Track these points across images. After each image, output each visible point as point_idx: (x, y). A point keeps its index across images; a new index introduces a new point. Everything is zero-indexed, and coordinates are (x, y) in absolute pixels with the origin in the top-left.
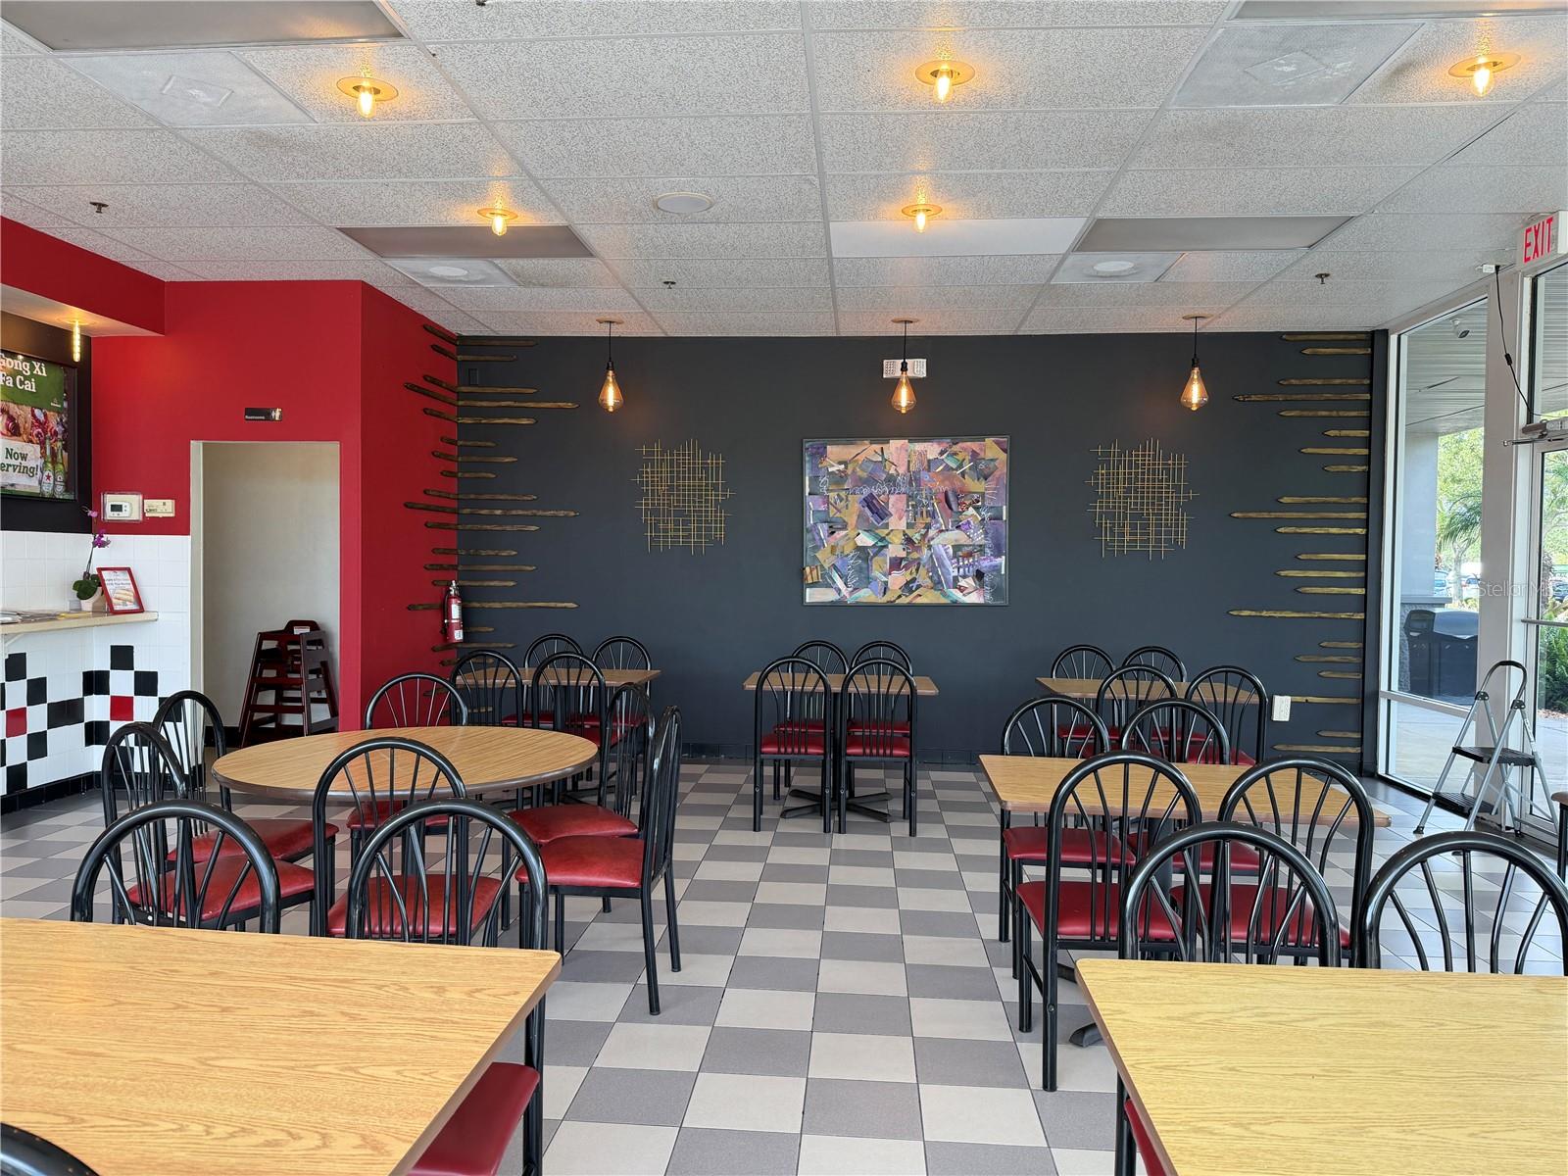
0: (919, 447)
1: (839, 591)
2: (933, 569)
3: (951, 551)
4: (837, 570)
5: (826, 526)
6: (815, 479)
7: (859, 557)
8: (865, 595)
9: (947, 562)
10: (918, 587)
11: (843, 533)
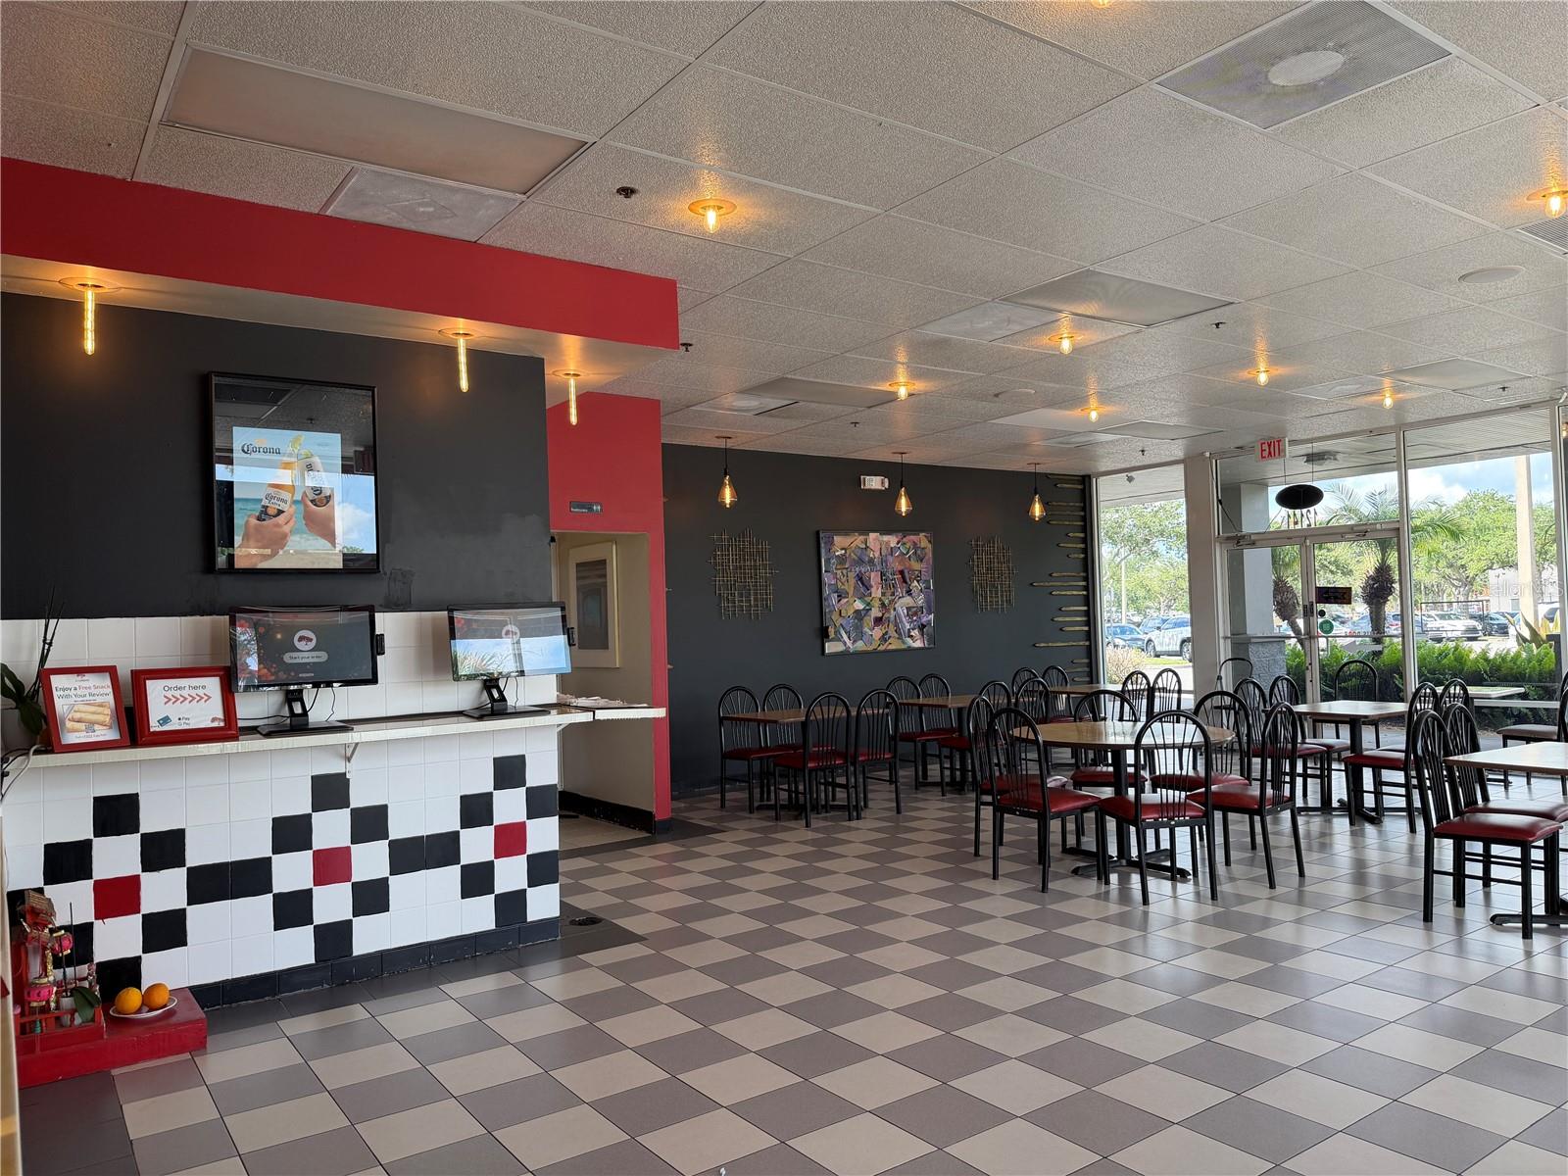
0: (886, 538)
1: (845, 644)
2: (896, 625)
3: (905, 611)
4: (844, 629)
5: (836, 595)
6: (828, 561)
7: (856, 618)
8: (860, 645)
9: (904, 619)
10: (890, 637)
11: (846, 600)
